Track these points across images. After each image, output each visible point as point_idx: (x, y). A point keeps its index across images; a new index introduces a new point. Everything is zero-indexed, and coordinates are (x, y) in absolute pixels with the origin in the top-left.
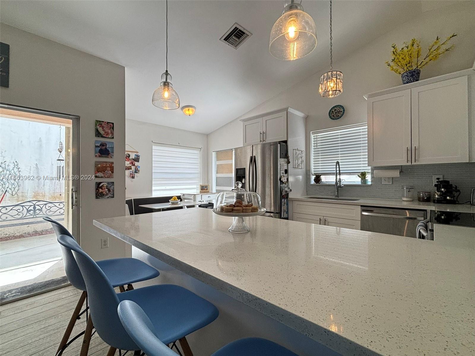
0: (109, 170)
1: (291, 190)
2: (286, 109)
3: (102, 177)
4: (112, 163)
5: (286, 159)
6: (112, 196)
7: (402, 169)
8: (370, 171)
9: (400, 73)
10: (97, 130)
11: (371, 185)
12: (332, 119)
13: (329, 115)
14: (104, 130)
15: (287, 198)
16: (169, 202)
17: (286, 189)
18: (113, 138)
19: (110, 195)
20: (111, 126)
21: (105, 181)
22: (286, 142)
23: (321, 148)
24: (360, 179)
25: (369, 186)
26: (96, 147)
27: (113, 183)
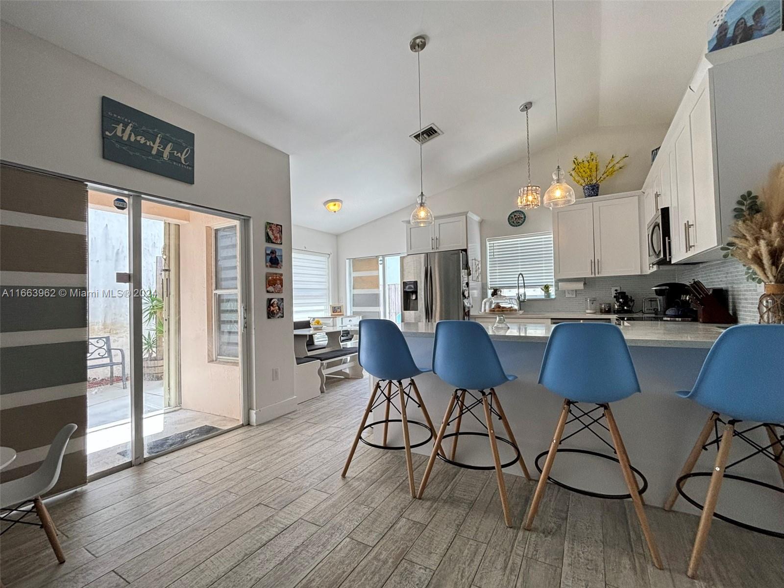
0: (279, 283)
1: (472, 307)
2: (466, 214)
3: (272, 292)
4: (281, 275)
5: (466, 271)
6: (282, 315)
7: (586, 281)
8: (553, 284)
9: (581, 185)
10: (267, 235)
11: (555, 298)
12: (511, 225)
13: (509, 221)
14: (273, 234)
15: (469, 315)
16: (311, 327)
17: (468, 305)
18: (281, 244)
19: (280, 314)
20: (279, 228)
21: (275, 297)
22: (465, 250)
23: (498, 258)
24: (543, 292)
25: (552, 299)
26: (267, 254)
27: (282, 299)
